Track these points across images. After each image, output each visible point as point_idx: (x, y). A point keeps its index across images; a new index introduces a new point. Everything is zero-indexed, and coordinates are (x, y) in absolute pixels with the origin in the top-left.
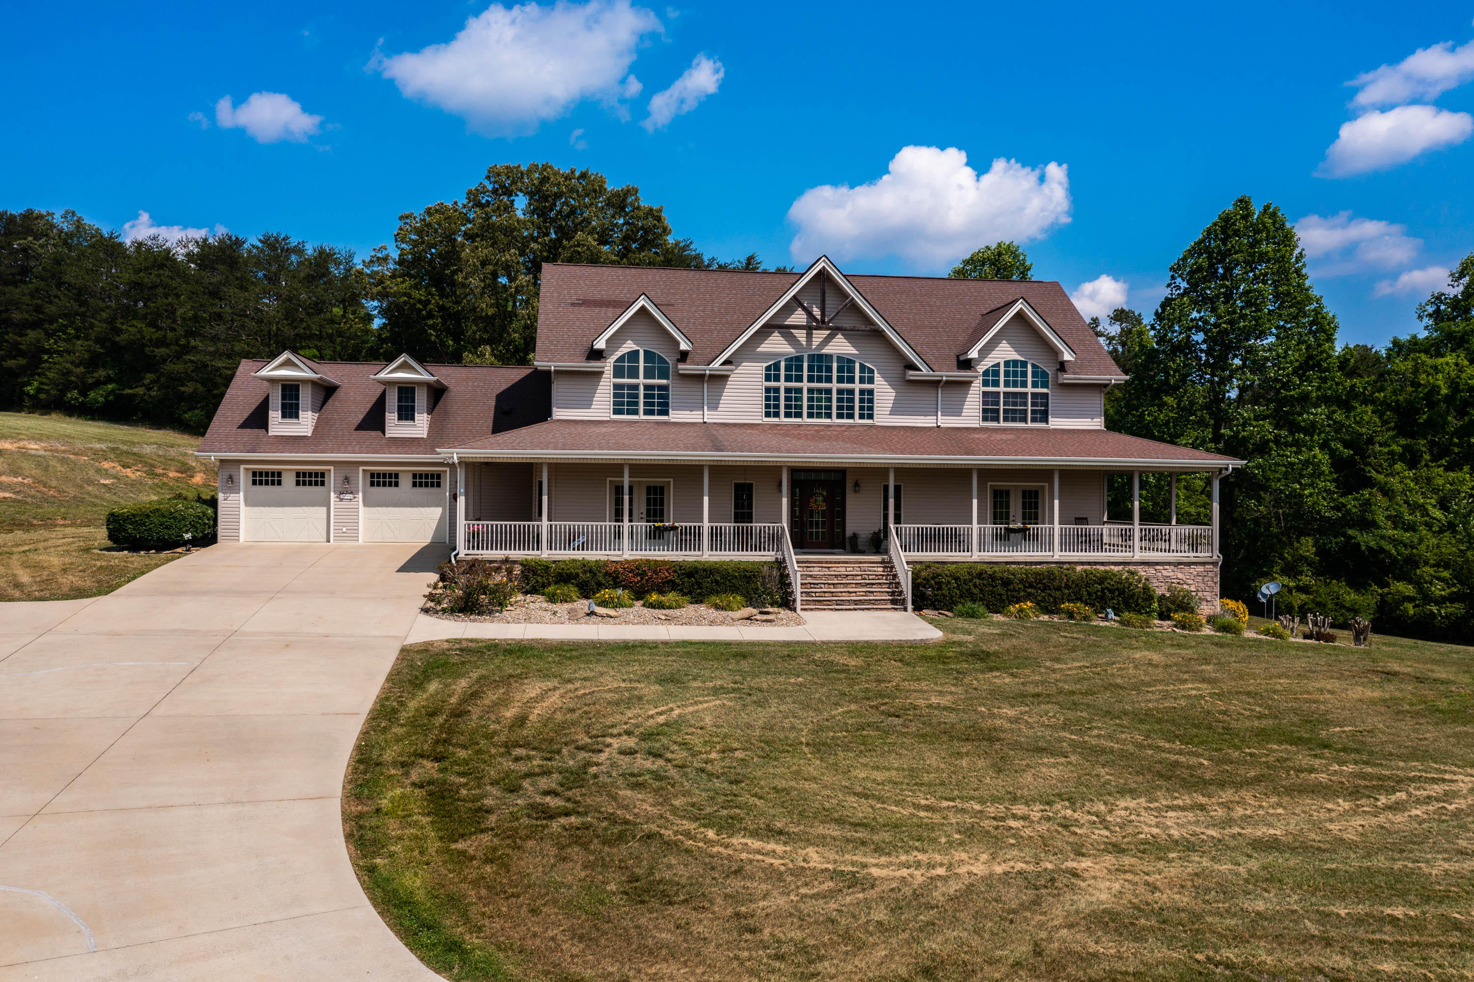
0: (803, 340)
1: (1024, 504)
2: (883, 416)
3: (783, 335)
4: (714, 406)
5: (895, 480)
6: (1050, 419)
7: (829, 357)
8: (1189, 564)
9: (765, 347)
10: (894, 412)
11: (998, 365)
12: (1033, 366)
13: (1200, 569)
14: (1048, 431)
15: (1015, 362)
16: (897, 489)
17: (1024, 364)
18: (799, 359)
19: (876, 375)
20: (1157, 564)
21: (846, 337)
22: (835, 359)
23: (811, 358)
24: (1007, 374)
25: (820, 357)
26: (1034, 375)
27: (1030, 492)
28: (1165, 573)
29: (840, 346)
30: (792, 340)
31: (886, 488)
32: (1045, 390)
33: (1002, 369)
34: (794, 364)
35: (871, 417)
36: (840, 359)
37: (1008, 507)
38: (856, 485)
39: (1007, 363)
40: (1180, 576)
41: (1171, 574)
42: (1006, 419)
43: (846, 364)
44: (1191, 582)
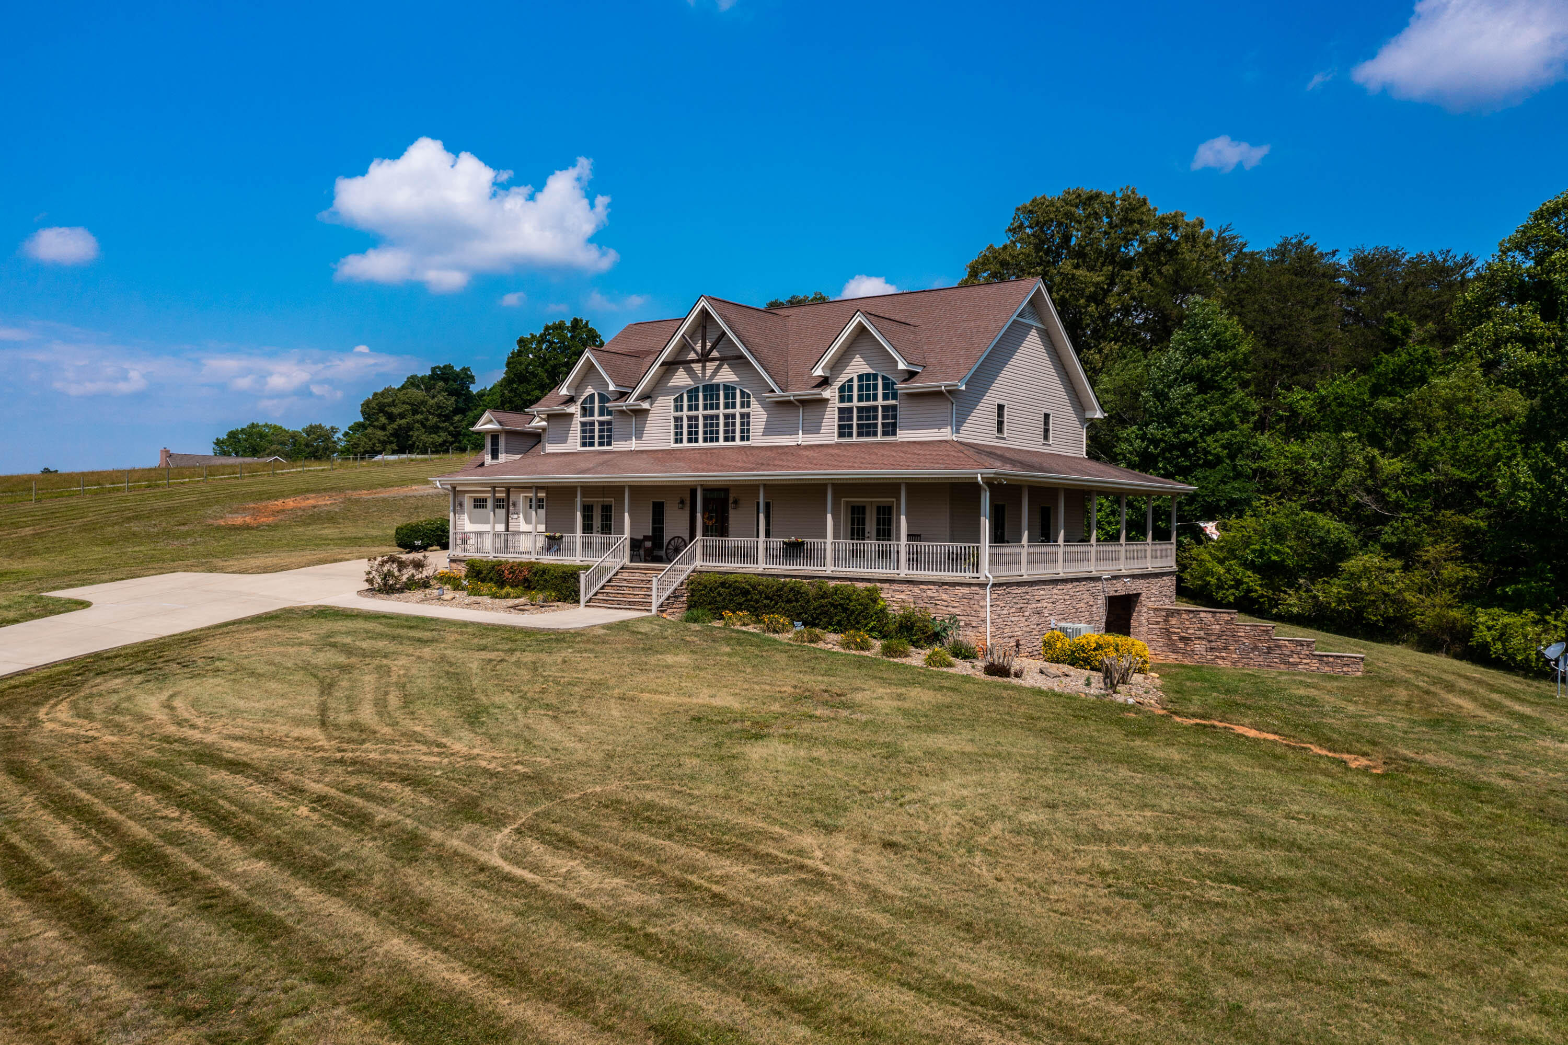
0: (699, 373)
1: (878, 520)
2: (758, 439)
3: (686, 370)
4: (639, 436)
5: (765, 498)
6: (898, 432)
7: (718, 385)
8: (954, 584)
9: (674, 382)
10: (767, 432)
11: (851, 380)
12: (884, 378)
13: (966, 590)
14: (896, 444)
15: (868, 376)
16: (768, 505)
17: (875, 377)
18: (697, 389)
19: (752, 399)
20: (922, 583)
21: (731, 366)
22: (721, 387)
23: (705, 387)
24: (860, 388)
25: (712, 385)
26: (885, 387)
27: (884, 507)
28: (929, 593)
29: (726, 376)
30: (691, 372)
31: (758, 503)
32: (893, 402)
33: (855, 384)
34: (693, 393)
35: (748, 439)
36: (726, 387)
37: (864, 524)
38: (736, 502)
39: (860, 377)
40: (944, 597)
41: (935, 595)
42: (860, 434)
43: (729, 390)
44: (956, 604)
